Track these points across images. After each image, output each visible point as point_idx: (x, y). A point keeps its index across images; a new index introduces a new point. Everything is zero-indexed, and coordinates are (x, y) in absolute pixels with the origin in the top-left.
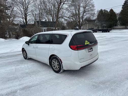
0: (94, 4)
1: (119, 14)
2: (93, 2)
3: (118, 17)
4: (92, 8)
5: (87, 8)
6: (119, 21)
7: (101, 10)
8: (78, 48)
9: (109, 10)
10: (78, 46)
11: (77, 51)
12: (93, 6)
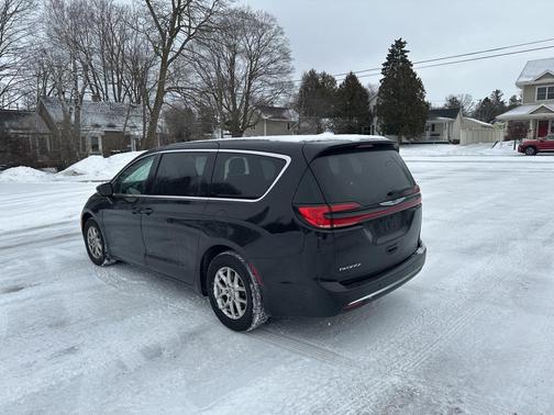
0: (291, 47)
1: (378, 95)
2: (287, 41)
3: (373, 103)
4: (281, 63)
5: (262, 60)
6: (376, 119)
7: (312, 73)
9: (344, 77)
12: (286, 56)
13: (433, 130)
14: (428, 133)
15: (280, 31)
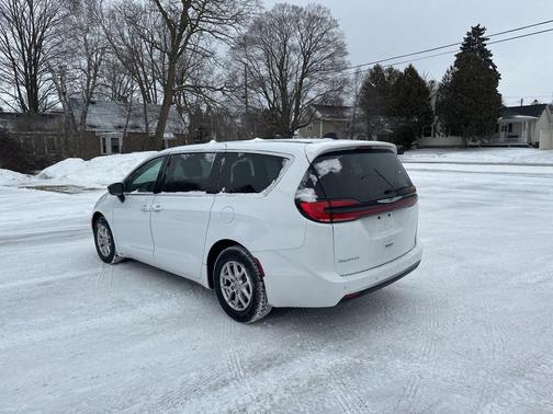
1: (439, 90)
2: (342, 35)
3: (434, 100)
4: (337, 58)
7: (378, 68)
8: (334, 211)
10: (334, 204)
11: (329, 225)
12: (341, 50)
13: (510, 131)
14: (502, 134)
15: (334, 24)
